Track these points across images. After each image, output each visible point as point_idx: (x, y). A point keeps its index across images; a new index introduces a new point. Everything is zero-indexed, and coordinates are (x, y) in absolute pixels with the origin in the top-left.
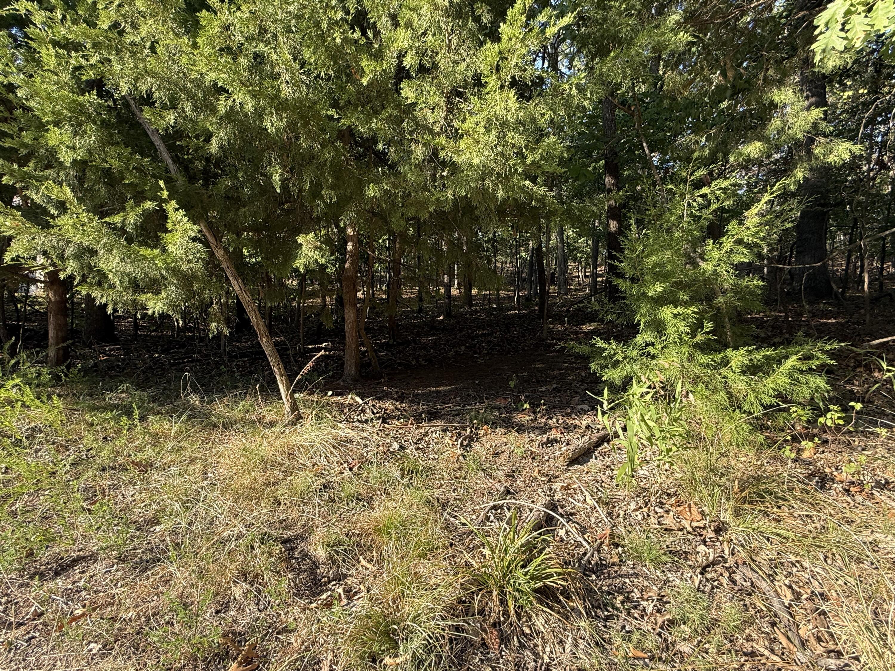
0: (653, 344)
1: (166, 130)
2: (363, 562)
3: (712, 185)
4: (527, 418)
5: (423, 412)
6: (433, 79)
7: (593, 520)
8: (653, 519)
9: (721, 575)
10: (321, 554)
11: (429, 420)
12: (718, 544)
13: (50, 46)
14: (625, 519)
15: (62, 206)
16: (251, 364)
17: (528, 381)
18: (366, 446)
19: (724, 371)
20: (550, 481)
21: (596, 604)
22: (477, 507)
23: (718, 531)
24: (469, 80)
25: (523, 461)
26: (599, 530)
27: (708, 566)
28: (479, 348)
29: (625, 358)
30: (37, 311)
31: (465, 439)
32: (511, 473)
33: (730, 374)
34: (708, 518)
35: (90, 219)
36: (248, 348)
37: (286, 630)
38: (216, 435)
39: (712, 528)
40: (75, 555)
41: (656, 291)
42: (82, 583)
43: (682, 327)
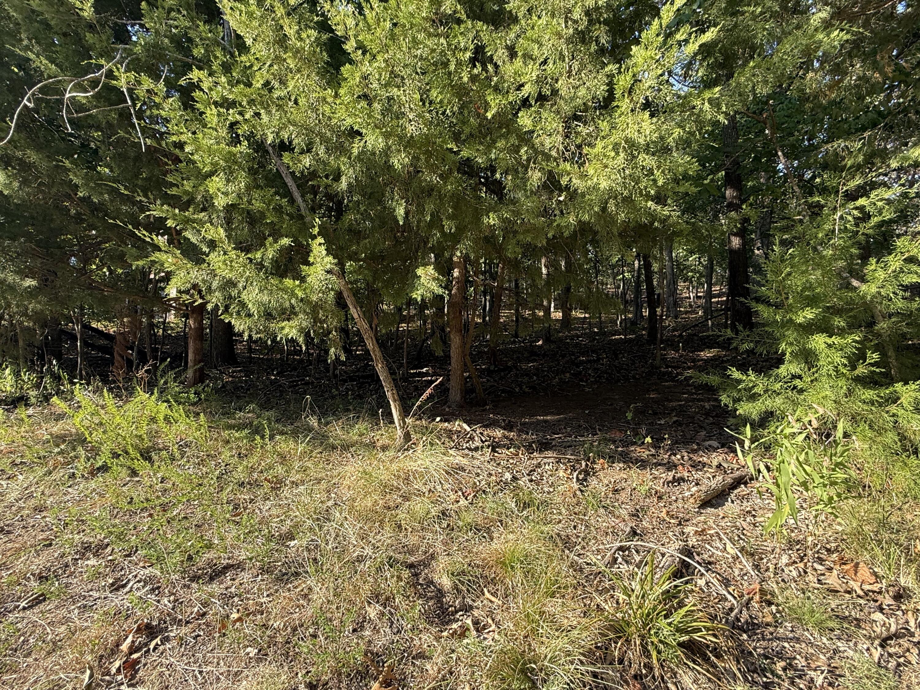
0: (800, 377)
1: (302, 173)
2: (487, 595)
3: (872, 196)
4: (647, 452)
5: (534, 442)
6: (552, 105)
7: (737, 572)
8: (811, 577)
9: (908, 650)
10: (446, 582)
11: (541, 451)
12: (899, 613)
13: (213, 107)
14: (776, 574)
15: (212, 244)
16: (360, 388)
17: (643, 413)
18: (478, 475)
19: (893, 409)
20: (680, 524)
21: (752, 668)
22: (601, 547)
23: (898, 597)
24: (590, 104)
25: (647, 500)
26: (746, 584)
27: (890, 638)
28: (585, 376)
29: (766, 391)
30: (170, 335)
31: (580, 473)
32: (635, 512)
33: (901, 412)
34: (884, 581)
35: (237, 256)
36: (353, 371)
37: (421, 656)
38: (335, 456)
39: (891, 593)
40: (225, 562)
41: (805, 317)
42: (233, 590)
43: (838, 358)
